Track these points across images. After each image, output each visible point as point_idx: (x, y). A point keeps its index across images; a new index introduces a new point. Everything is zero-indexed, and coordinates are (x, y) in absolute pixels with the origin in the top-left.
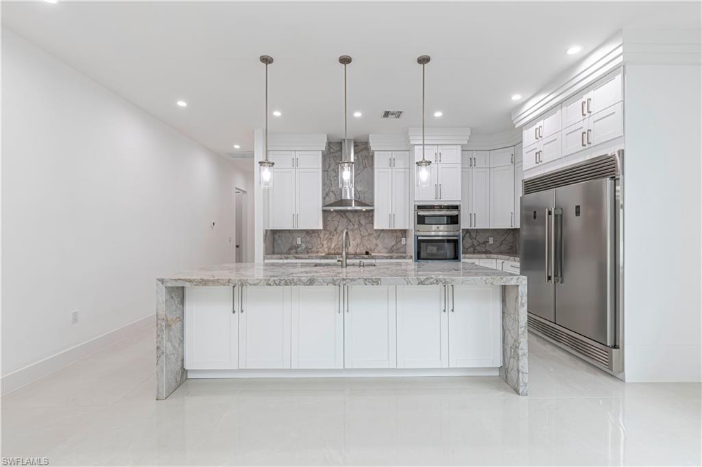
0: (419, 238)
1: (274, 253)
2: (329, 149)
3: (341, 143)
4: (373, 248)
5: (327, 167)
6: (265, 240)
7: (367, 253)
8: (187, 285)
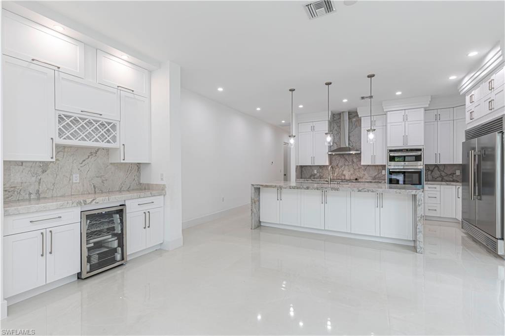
0: (391, 170)
1: (301, 178)
2: (333, 118)
3: (340, 114)
4: (362, 177)
5: (332, 129)
6: (296, 171)
7: (356, 179)
8: (261, 187)
